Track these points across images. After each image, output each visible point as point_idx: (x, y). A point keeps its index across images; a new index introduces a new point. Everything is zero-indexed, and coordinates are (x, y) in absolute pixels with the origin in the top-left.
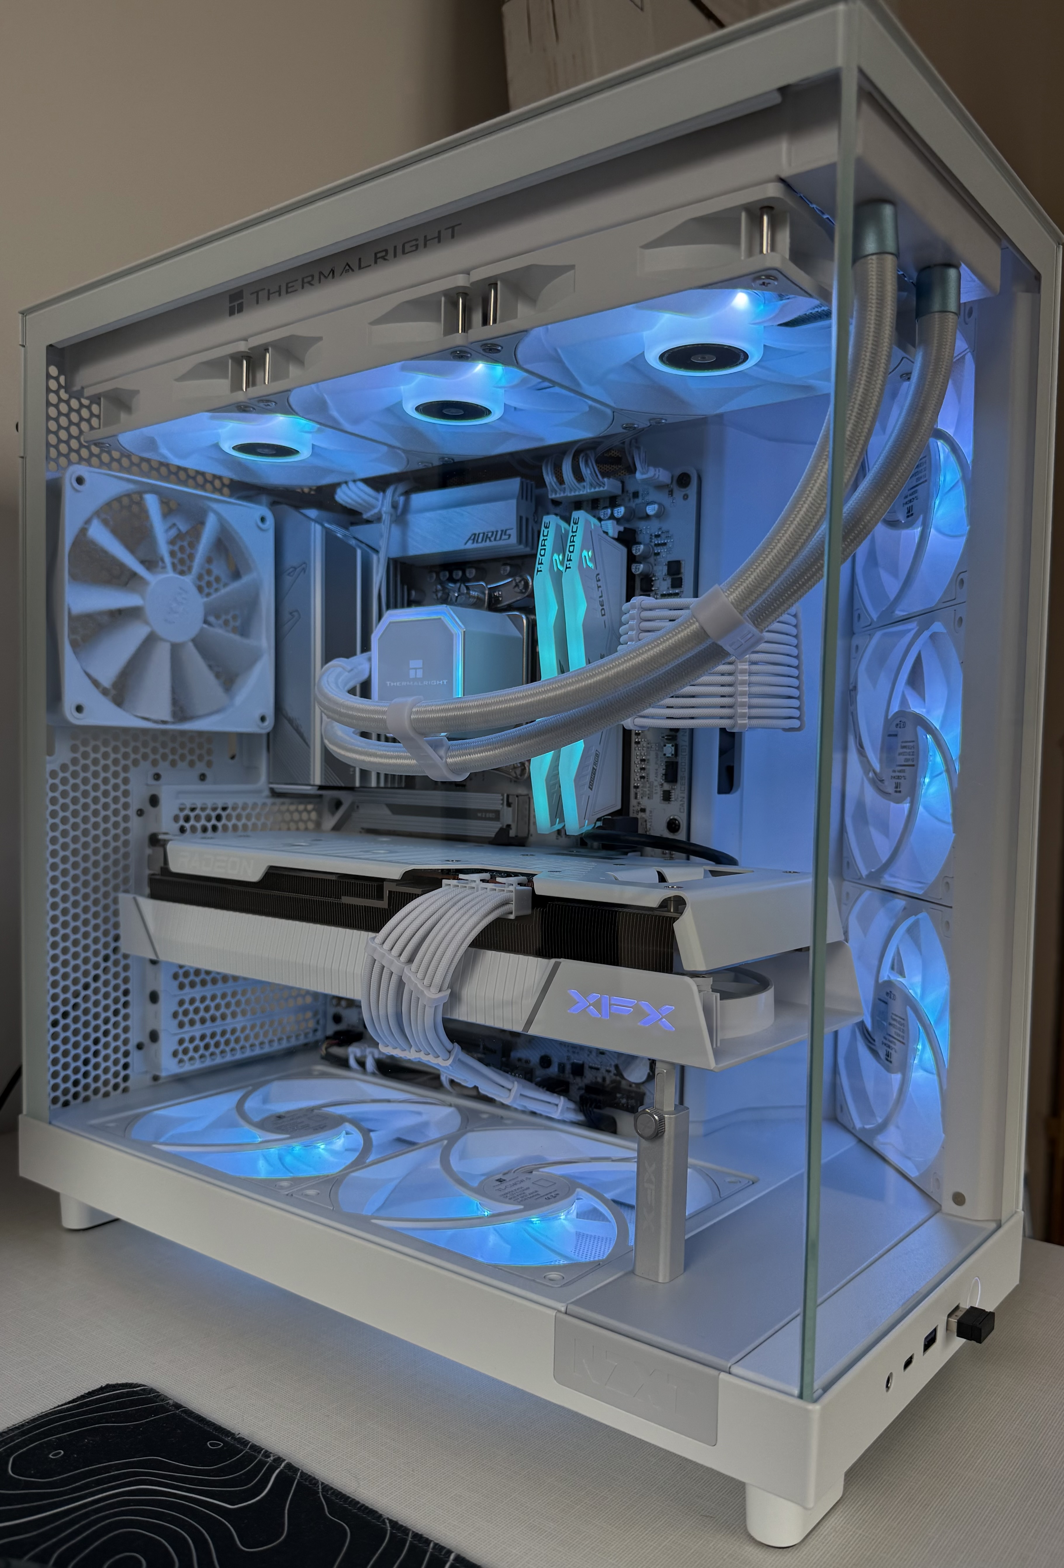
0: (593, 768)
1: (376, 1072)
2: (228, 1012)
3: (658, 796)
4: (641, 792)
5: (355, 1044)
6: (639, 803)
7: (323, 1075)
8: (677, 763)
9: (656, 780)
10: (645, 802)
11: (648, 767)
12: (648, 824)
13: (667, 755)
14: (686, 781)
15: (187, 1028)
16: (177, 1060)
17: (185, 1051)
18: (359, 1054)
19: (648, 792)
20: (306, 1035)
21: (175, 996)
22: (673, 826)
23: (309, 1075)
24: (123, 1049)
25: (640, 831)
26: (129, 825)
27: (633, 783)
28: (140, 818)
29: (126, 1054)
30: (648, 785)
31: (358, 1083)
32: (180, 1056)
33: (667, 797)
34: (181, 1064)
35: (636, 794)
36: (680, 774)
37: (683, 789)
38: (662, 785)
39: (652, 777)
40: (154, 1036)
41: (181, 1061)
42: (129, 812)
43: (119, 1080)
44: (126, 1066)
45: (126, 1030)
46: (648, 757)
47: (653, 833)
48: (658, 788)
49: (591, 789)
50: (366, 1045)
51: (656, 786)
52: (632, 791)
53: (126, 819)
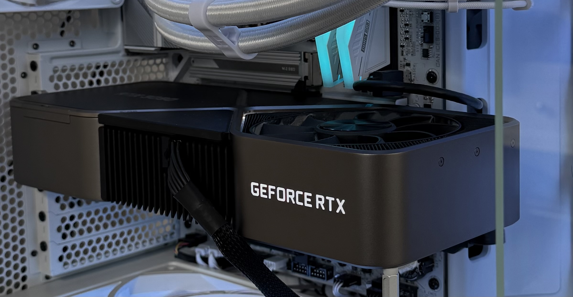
0: (365, 35)
1: (217, 267)
2: (101, 224)
3: (419, 54)
4: (406, 50)
5: (201, 245)
6: (405, 59)
7: (178, 270)
8: (432, 27)
9: (417, 41)
10: (410, 58)
11: (411, 30)
12: (413, 76)
13: (424, 21)
14: (441, 42)
15: (69, 238)
16: (62, 264)
17: (69, 256)
18: (203, 254)
19: (411, 50)
20: (165, 238)
21: (58, 215)
22: (431, 77)
23: (165, 270)
24: (20, 256)
25: (406, 81)
26: (15, 85)
27: (400, 43)
28: (24, 80)
29: (23, 260)
30: (411, 45)
31: (203, 276)
32: (65, 260)
33: (426, 54)
34: (66, 267)
35: (402, 51)
36: (435, 36)
37: (438, 48)
38: (422, 45)
39: (414, 39)
40: (44, 247)
41: (66, 264)
42: (15, 75)
43: (19, 280)
44: (24, 269)
45: (22, 242)
46: (411, 22)
47: (416, 82)
48: (419, 47)
49: (364, 52)
50: (209, 247)
51: (417, 46)
52: (400, 49)
53: (13, 81)
